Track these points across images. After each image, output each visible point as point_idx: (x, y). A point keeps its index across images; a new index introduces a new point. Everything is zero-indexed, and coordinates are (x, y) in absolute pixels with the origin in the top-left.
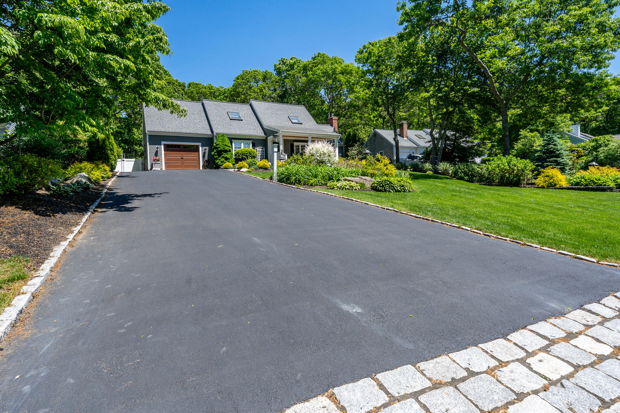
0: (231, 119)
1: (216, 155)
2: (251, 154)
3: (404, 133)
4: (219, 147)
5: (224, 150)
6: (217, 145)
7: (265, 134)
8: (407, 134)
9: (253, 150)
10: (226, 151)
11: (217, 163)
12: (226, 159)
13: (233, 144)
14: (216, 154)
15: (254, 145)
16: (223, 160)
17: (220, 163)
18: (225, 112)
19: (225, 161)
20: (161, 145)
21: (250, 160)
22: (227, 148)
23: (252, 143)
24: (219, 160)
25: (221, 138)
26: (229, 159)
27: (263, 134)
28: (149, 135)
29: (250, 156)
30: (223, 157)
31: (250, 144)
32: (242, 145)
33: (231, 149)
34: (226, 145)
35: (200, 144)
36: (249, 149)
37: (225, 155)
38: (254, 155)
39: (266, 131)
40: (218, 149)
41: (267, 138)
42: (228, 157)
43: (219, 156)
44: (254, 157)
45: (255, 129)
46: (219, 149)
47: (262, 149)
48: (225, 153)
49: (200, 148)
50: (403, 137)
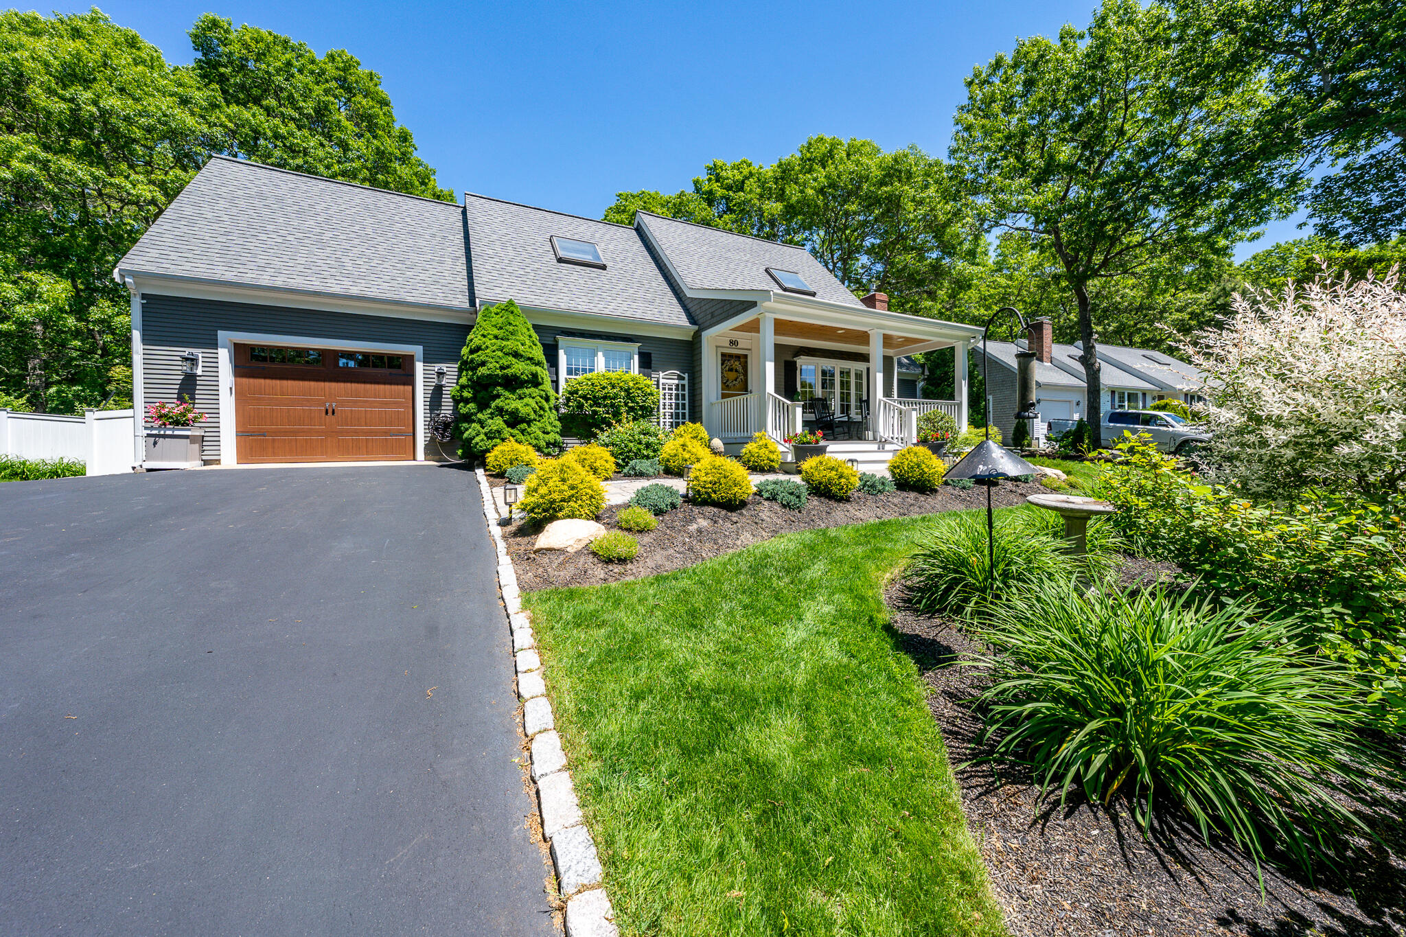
0: (560, 260)
1: (467, 401)
2: (633, 399)
3: (1045, 349)
4: (483, 364)
5: (506, 377)
6: (472, 352)
7: (692, 319)
8: (1050, 352)
9: (644, 381)
10: (512, 383)
11: (470, 440)
12: (515, 420)
13: (561, 353)
14: (466, 394)
15: (646, 363)
16: (498, 423)
17: (480, 441)
18: (542, 239)
19: (507, 431)
20: (214, 345)
21: (625, 429)
22: (519, 368)
23: (641, 355)
24: (482, 425)
25: (498, 320)
26: (529, 422)
27: (683, 321)
28: (144, 296)
29: (632, 409)
30: (500, 411)
31: (631, 358)
32: (600, 361)
33: (544, 373)
34: (516, 355)
35: (417, 350)
36: (626, 377)
37: (510, 402)
38: (649, 403)
39: (693, 308)
40: (474, 369)
41: (697, 336)
42: (523, 411)
43: (483, 406)
44: (646, 412)
45: (652, 302)
46: (482, 371)
47: (680, 378)
48: (513, 391)
49: (419, 367)
50: (1042, 361)
